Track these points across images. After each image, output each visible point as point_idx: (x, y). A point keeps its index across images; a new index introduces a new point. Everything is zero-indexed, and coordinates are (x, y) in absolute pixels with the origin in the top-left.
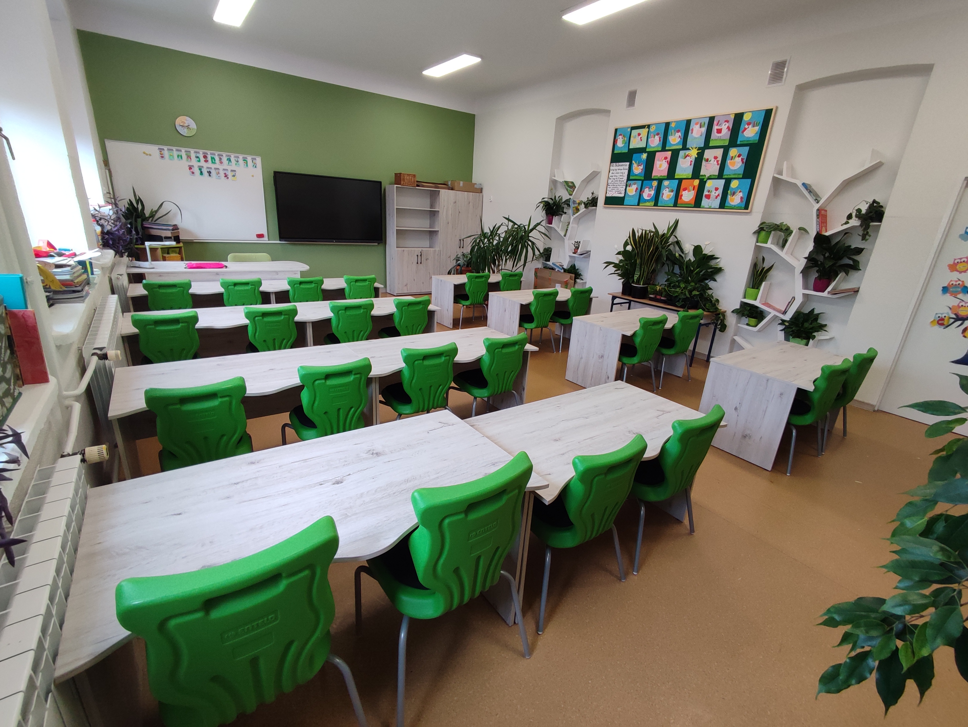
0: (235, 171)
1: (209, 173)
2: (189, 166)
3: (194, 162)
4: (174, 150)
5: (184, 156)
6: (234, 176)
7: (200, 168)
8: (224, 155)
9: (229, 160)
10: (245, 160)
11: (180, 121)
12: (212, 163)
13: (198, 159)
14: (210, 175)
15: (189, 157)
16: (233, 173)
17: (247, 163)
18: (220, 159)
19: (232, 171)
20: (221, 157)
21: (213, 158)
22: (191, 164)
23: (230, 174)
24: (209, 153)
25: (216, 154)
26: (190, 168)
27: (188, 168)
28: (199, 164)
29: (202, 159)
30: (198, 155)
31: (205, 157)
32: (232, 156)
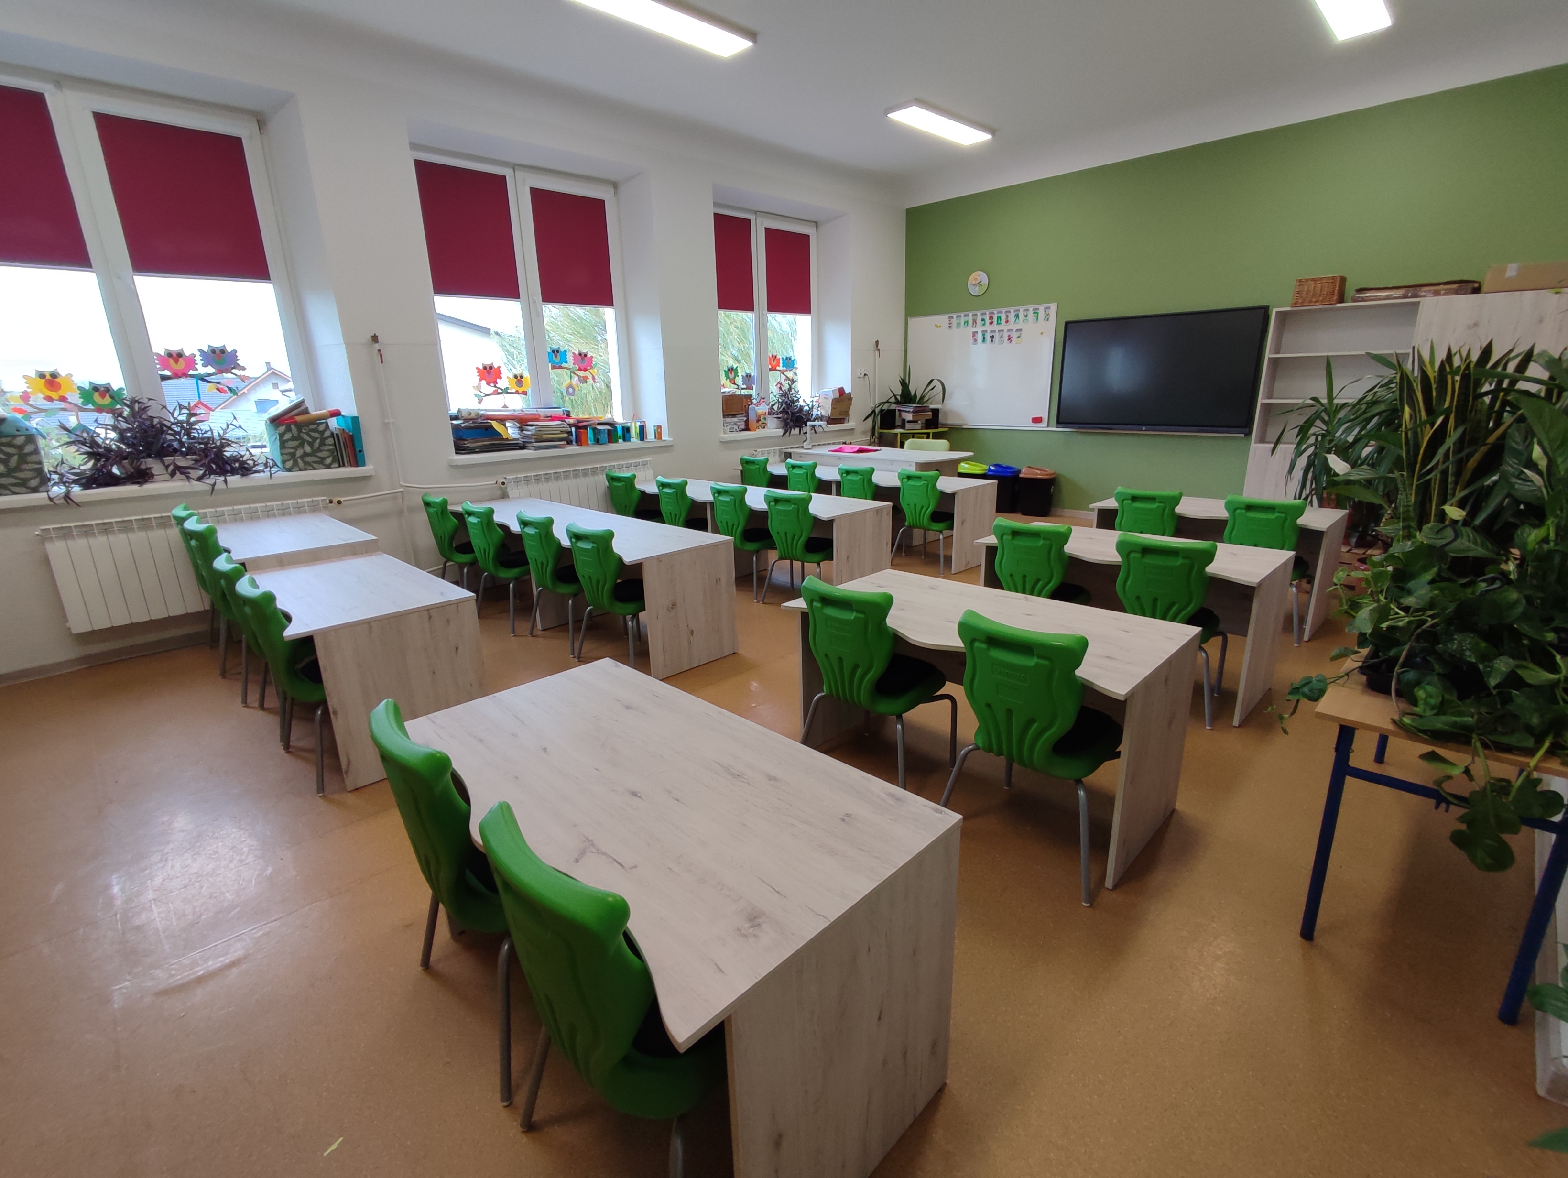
0: (1021, 330)
1: (992, 337)
2: (973, 332)
3: (979, 329)
4: (962, 315)
5: (970, 322)
6: (1019, 337)
7: (984, 332)
8: (1012, 311)
9: (1017, 316)
10: (1036, 312)
11: (971, 280)
12: (998, 324)
13: (983, 322)
14: (992, 341)
15: (975, 321)
16: (1018, 334)
17: (1038, 316)
18: (1007, 316)
19: (1017, 330)
20: (1008, 314)
21: (999, 318)
22: (975, 330)
23: (1014, 335)
24: (996, 312)
25: (1004, 312)
26: (974, 336)
27: (972, 335)
28: (984, 328)
29: (988, 321)
30: (984, 317)
31: (991, 318)
32: (1021, 310)
